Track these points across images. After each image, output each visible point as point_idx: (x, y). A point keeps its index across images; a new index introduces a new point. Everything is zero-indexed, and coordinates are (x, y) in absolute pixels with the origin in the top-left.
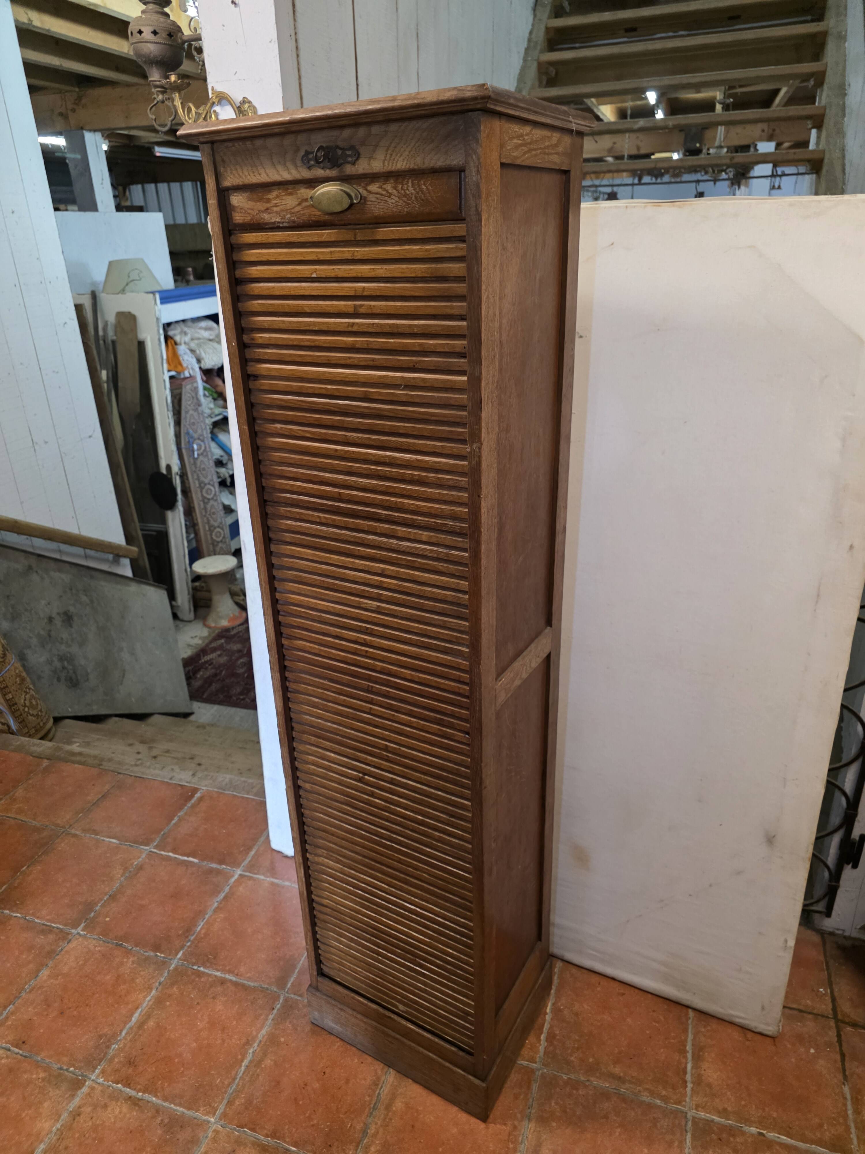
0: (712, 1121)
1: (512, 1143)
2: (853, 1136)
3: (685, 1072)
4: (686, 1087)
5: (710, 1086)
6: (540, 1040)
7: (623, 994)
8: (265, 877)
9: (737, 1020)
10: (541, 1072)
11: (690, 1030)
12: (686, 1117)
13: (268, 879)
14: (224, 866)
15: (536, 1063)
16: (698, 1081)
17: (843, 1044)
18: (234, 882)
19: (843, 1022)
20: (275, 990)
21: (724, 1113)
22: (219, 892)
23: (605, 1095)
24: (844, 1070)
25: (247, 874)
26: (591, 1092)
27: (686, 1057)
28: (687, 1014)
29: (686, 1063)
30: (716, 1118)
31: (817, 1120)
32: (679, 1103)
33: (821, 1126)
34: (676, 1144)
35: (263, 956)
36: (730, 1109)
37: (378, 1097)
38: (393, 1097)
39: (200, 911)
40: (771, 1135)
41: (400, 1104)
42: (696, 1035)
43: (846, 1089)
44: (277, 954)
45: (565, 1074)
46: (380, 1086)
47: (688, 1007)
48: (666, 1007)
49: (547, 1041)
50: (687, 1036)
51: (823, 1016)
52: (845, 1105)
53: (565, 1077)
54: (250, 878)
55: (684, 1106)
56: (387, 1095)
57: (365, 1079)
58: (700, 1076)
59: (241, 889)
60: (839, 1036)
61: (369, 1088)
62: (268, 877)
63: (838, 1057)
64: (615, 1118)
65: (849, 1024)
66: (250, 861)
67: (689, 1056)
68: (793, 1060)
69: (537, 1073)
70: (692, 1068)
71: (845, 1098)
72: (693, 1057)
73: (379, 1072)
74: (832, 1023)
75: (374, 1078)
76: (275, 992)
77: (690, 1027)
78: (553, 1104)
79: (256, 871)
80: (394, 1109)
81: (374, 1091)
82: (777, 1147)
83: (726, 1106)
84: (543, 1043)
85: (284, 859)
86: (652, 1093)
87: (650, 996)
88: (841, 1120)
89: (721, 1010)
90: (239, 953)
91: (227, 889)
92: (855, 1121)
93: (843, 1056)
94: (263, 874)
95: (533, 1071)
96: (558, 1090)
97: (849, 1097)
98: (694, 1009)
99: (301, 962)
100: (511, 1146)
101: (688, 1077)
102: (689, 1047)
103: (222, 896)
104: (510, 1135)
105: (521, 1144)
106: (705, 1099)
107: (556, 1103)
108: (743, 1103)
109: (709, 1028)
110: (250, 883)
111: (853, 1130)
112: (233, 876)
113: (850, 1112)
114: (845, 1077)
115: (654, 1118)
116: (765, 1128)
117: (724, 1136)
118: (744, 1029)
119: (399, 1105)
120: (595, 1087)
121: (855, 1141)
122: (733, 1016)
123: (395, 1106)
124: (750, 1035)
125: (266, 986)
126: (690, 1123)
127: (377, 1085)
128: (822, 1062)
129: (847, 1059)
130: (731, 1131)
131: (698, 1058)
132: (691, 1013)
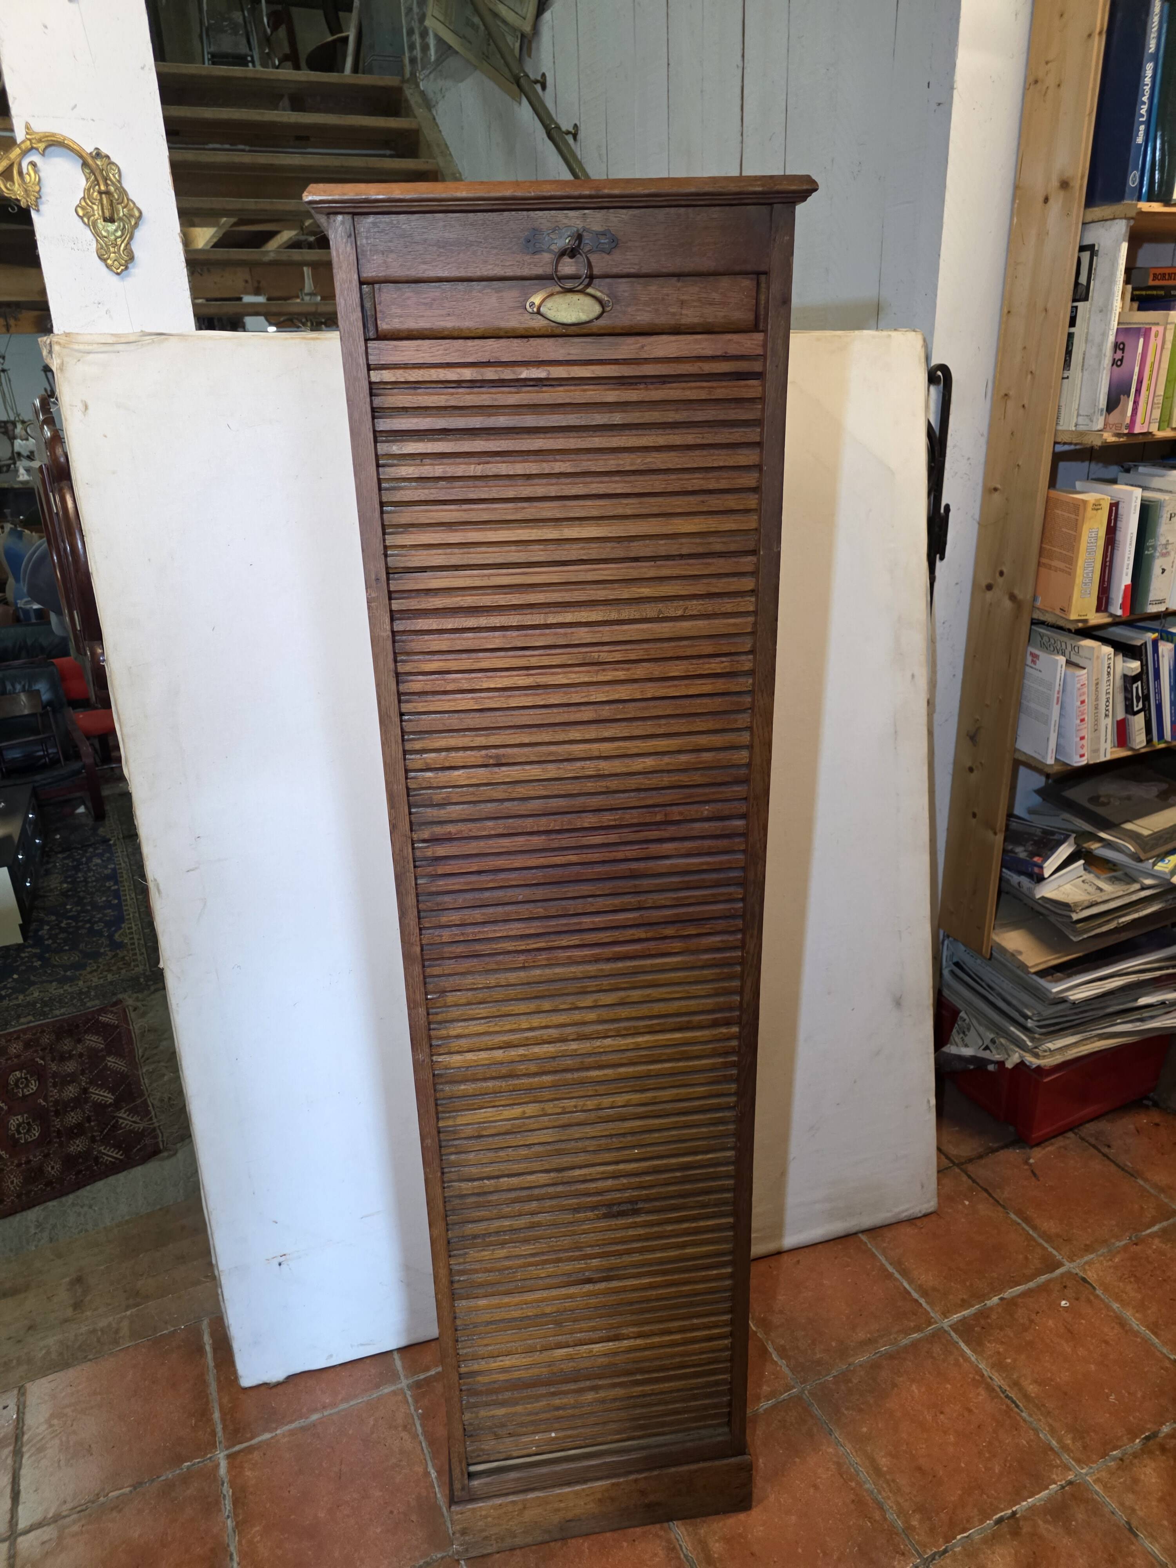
0: (965, 1318)
1: (851, 1480)
2: (1050, 1249)
3: (909, 1293)
4: (921, 1305)
5: (934, 1289)
6: (776, 1363)
7: (798, 1262)
8: (271, 1432)
9: (904, 1215)
10: (806, 1392)
11: (876, 1253)
12: (945, 1331)
13: (278, 1432)
14: (189, 1463)
15: (794, 1387)
16: (925, 1293)
17: (978, 1181)
18: (228, 1472)
19: (962, 1164)
20: (439, 1556)
21: (964, 1304)
22: (217, 1502)
23: (875, 1366)
24: (998, 1202)
25: (237, 1448)
26: (862, 1373)
27: (896, 1280)
28: (861, 1241)
29: (902, 1284)
30: (966, 1313)
31: (1021, 1257)
32: (930, 1324)
33: (1026, 1258)
34: (961, 1360)
35: (379, 1530)
36: (965, 1297)
37: (688, 1560)
38: (703, 1545)
39: (212, 1550)
40: (1009, 1293)
41: (717, 1545)
42: (884, 1253)
43: (1013, 1216)
44: (395, 1512)
45: (827, 1375)
46: (678, 1546)
47: (856, 1234)
48: (840, 1247)
49: (782, 1358)
50: (880, 1261)
51: (947, 1169)
52: (1023, 1229)
53: (830, 1378)
54: (250, 1450)
55: (936, 1323)
56: (694, 1549)
57: (656, 1555)
58: (920, 1286)
59: (248, 1473)
60: (969, 1177)
61: (670, 1560)
62: (276, 1429)
63: (986, 1195)
64: (901, 1379)
65: (966, 1162)
66: (225, 1428)
67: (897, 1275)
68: (963, 1220)
69: (804, 1397)
70: (909, 1284)
71: (1019, 1224)
72: (900, 1274)
73: (662, 1533)
74: (957, 1170)
75: (664, 1544)
76: (442, 1558)
77: (874, 1250)
78: (846, 1412)
79: (248, 1435)
80: (716, 1556)
81: (679, 1558)
82: (1020, 1300)
83: (961, 1297)
84: (782, 1363)
85: (274, 1390)
86: (906, 1332)
87: (820, 1246)
88: (1033, 1243)
89: (889, 1215)
90: (337, 1554)
91: (227, 1490)
92: (1040, 1236)
93: (986, 1190)
94: (265, 1431)
95: (799, 1398)
96: (836, 1395)
97: (1019, 1221)
98: (863, 1232)
99: (439, 1495)
100: (853, 1484)
101: (915, 1295)
102: (891, 1269)
103: (228, 1505)
104: (842, 1476)
105: (858, 1475)
106: (943, 1302)
107: (847, 1409)
108: (968, 1284)
109: (887, 1240)
110: (256, 1455)
111: (1046, 1245)
112: (218, 1466)
113: (1031, 1232)
114: (1003, 1207)
115: (927, 1352)
116: (1001, 1291)
117: (982, 1322)
118: (911, 1221)
119: (717, 1548)
120: (860, 1366)
121: (1055, 1252)
122: (899, 1213)
123: (714, 1552)
124: (919, 1223)
125: (421, 1562)
126: (952, 1333)
127: (674, 1549)
128: (980, 1206)
129: (990, 1191)
130: (983, 1314)
131: (905, 1273)
132: (863, 1237)
